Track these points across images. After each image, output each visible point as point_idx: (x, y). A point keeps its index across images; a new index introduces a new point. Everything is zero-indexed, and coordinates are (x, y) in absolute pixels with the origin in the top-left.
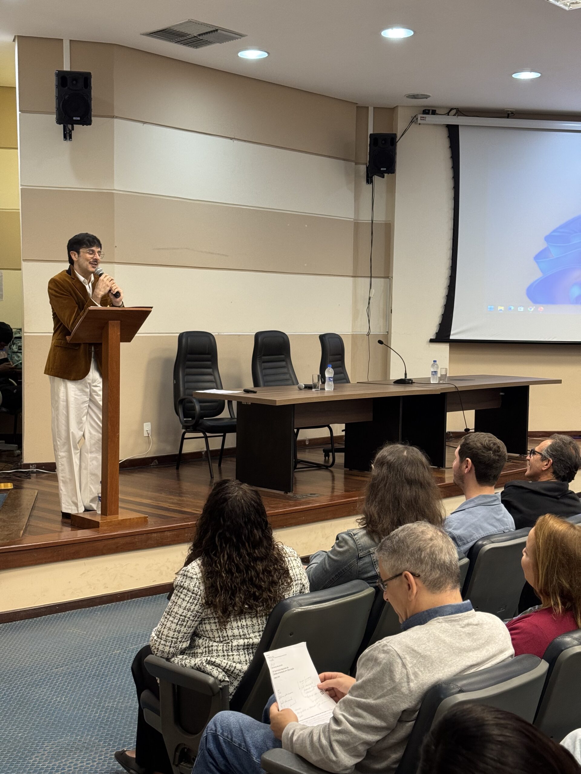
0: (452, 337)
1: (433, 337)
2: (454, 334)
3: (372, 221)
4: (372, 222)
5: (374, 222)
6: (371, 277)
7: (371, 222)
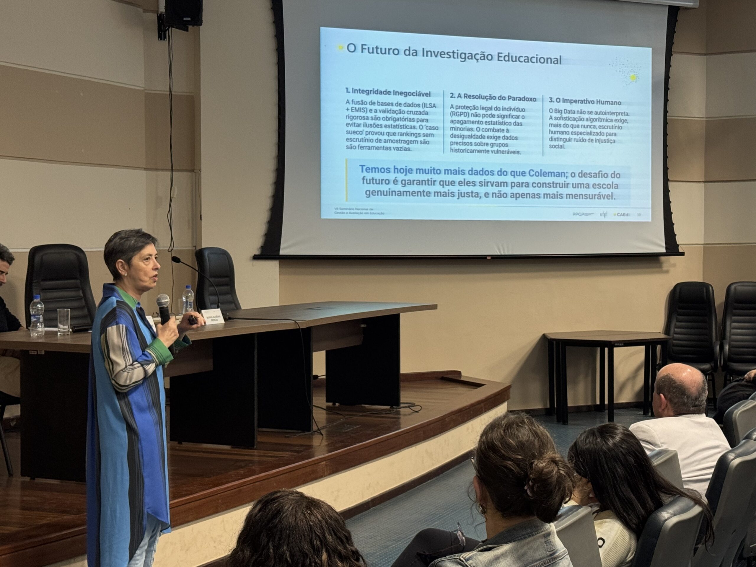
0: (282, 252)
1: (257, 253)
2: (285, 248)
3: (171, 92)
4: (171, 94)
5: (173, 93)
6: (172, 170)
7: (168, 93)
